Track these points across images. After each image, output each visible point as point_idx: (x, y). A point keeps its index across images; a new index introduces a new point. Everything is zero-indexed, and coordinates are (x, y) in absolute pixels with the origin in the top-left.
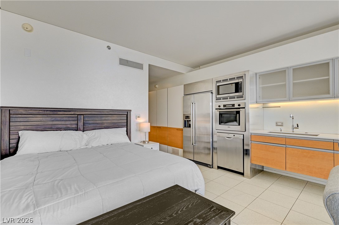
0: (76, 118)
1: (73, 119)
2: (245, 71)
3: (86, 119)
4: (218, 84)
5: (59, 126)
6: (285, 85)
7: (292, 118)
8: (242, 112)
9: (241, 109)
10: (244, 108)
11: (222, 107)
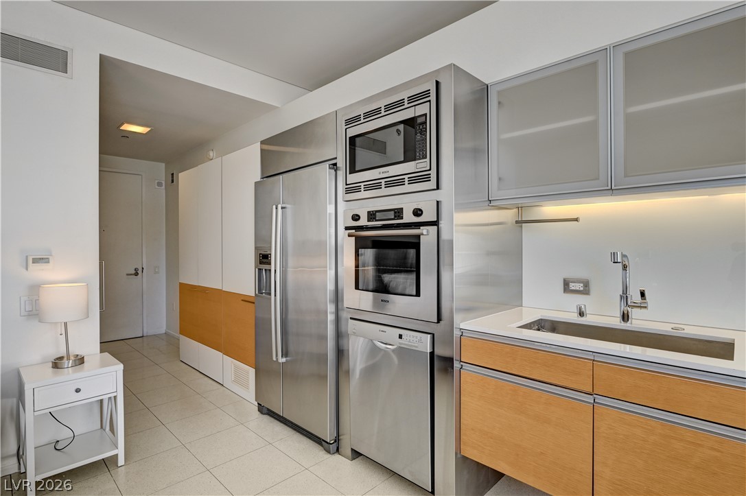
2: (438, 71)
4: (353, 132)
6: (594, 124)
7: (620, 265)
8: (427, 237)
9: (424, 230)
10: (435, 224)
11: (363, 221)
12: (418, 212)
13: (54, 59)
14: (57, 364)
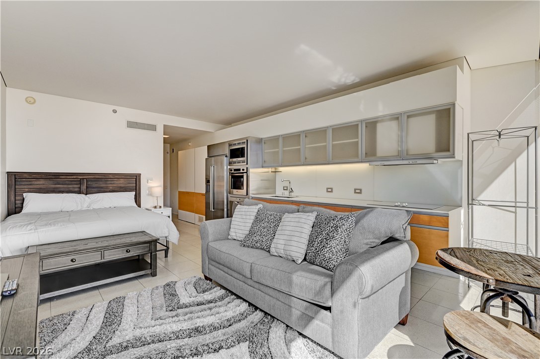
0: (79, 182)
1: (75, 182)
3: (89, 183)
5: (62, 190)
8: (245, 176)
9: (244, 174)
10: (247, 172)
11: (233, 172)
12: (243, 170)
13: (153, 128)
14: (155, 207)
